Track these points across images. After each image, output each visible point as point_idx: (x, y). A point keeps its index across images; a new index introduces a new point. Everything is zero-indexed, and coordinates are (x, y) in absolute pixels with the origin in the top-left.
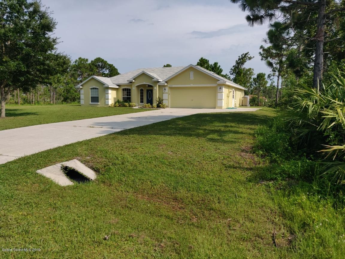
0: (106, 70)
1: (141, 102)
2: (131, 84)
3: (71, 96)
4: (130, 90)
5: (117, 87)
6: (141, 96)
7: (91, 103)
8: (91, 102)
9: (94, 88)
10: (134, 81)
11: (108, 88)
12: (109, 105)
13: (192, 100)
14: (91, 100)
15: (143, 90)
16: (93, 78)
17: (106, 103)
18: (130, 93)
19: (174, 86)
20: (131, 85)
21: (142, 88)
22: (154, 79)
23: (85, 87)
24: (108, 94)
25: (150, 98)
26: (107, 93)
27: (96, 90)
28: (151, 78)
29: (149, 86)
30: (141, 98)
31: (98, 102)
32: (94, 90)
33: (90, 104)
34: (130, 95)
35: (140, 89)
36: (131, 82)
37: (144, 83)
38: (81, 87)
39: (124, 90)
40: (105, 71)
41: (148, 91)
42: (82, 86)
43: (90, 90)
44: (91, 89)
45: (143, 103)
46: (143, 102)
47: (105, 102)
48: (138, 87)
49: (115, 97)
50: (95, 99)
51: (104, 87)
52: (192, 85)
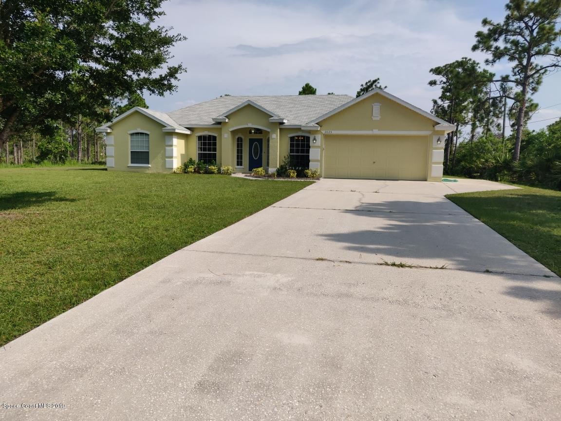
0: (120, 100)
1: (238, 165)
2: (219, 126)
3: (56, 148)
4: (215, 138)
5: (188, 132)
6: (238, 153)
7: (130, 165)
8: (132, 163)
9: (137, 134)
10: (227, 121)
11: (172, 134)
12: (173, 170)
13: (374, 163)
14: (131, 158)
15: (241, 139)
16: (137, 112)
17: (168, 166)
18: (215, 144)
19: (334, 132)
20: (221, 129)
21: (240, 135)
22: (273, 117)
23: (117, 130)
24: (172, 146)
25: (256, 157)
26: (169, 144)
27: (144, 138)
28: (266, 115)
29: (258, 131)
30: (238, 156)
31: (148, 163)
32: (140, 138)
33: (128, 167)
34: (215, 150)
35: (237, 137)
36: (219, 123)
37: (250, 125)
38: (109, 131)
39: (200, 138)
40: (120, 102)
41: (252, 141)
42: (110, 127)
43: (129, 137)
44: (132, 134)
45: (241, 167)
46: (241, 165)
47: (165, 163)
48: (234, 133)
49: (183, 152)
50: (140, 157)
51: (164, 131)
52: (376, 132)
